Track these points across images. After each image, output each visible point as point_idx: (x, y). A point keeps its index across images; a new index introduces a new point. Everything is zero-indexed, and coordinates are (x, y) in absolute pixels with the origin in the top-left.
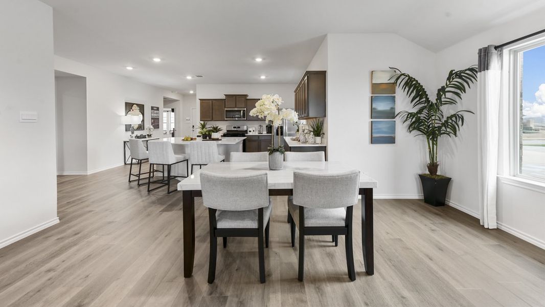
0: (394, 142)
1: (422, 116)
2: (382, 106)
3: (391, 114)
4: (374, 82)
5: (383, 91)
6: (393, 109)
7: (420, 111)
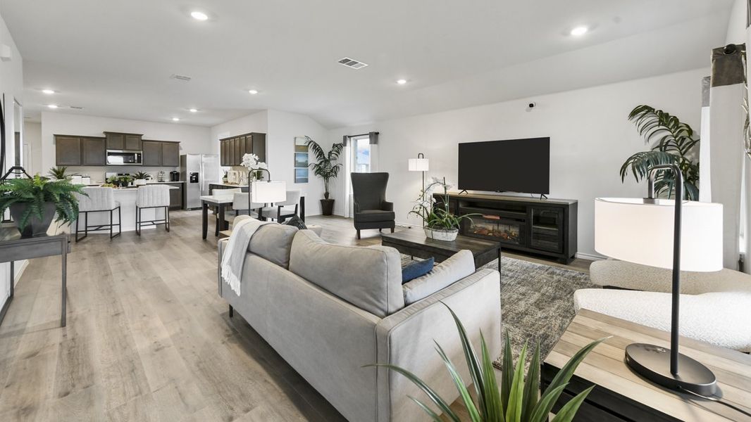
0: (307, 182)
1: (321, 166)
2: (301, 160)
3: (306, 165)
4: (297, 144)
5: (301, 150)
6: (307, 161)
7: (321, 163)
